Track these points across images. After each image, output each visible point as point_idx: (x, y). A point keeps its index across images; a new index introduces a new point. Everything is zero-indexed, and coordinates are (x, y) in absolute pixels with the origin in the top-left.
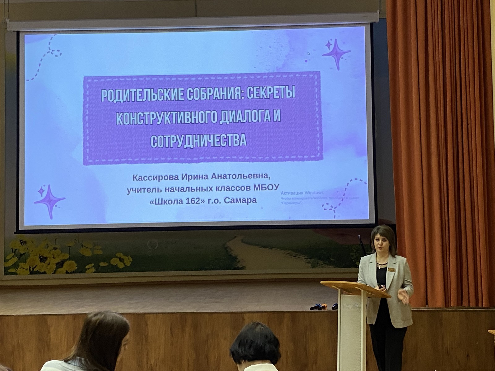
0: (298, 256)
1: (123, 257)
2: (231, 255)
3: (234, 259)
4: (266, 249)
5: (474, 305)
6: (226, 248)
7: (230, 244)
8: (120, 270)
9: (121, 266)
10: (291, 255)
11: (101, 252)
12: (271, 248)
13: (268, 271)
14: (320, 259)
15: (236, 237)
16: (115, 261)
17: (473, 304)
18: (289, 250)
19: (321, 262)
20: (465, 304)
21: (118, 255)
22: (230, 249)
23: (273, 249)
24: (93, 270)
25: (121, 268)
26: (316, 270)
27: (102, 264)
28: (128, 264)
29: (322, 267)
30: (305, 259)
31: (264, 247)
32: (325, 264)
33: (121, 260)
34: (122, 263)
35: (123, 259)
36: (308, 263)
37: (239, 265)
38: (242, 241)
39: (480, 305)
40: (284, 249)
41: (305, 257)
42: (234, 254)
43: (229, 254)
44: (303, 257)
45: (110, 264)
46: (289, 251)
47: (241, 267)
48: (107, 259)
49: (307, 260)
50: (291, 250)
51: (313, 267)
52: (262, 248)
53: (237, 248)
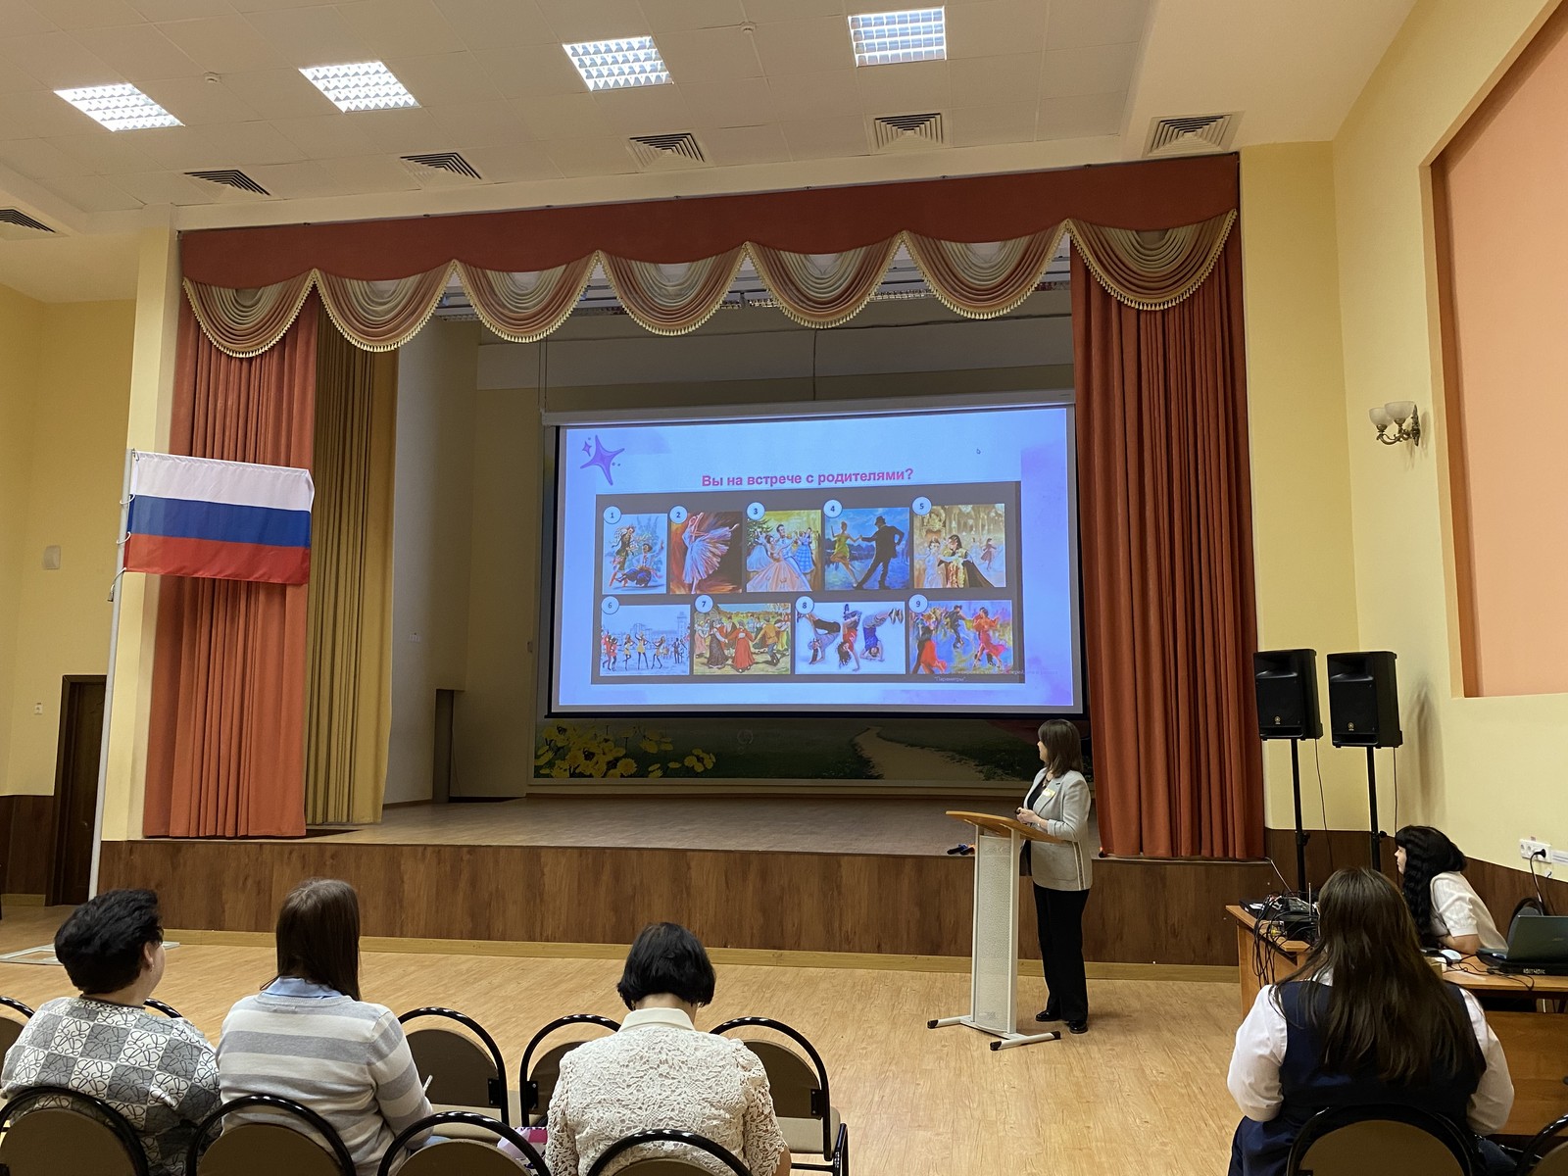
0: (964, 761)
1: (702, 755)
2: (861, 757)
3: (866, 763)
4: (914, 748)
5: (1221, 855)
6: (853, 746)
7: (859, 739)
8: (697, 775)
9: (699, 768)
10: (953, 758)
11: (669, 747)
12: (923, 747)
13: (917, 783)
14: (1002, 767)
15: (869, 729)
16: (690, 761)
17: (1218, 852)
18: (950, 750)
19: (1000, 772)
20: (1205, 852)
21: (695, 752)
22: (860, 747)
23: (925, 749)
24: (659, 773)
25: (699, 771)
26: (992, 783)
27: (672, 765)
28: (710, 766)
29: (1002, 780)
30: (976, 765)
31: (912, 746)
32: (1006, 774)
33: (700, 760)
34: (700, 764)
35: (703, 758)
36: (981, 772)
38: (879, 735)
39: (1231, 855)
40: (940, 748)
41: (977, 763)
42: (866, 754)
43: (859, 754)
44: (972, 763)
45: (683, 765)
46: (950, 754)
47: (877, 775)
48: (680, 758)
49: (980, 768)
50: (954, 751)
51: (988, 779)
52: (909, 748)
53: (871, 746)
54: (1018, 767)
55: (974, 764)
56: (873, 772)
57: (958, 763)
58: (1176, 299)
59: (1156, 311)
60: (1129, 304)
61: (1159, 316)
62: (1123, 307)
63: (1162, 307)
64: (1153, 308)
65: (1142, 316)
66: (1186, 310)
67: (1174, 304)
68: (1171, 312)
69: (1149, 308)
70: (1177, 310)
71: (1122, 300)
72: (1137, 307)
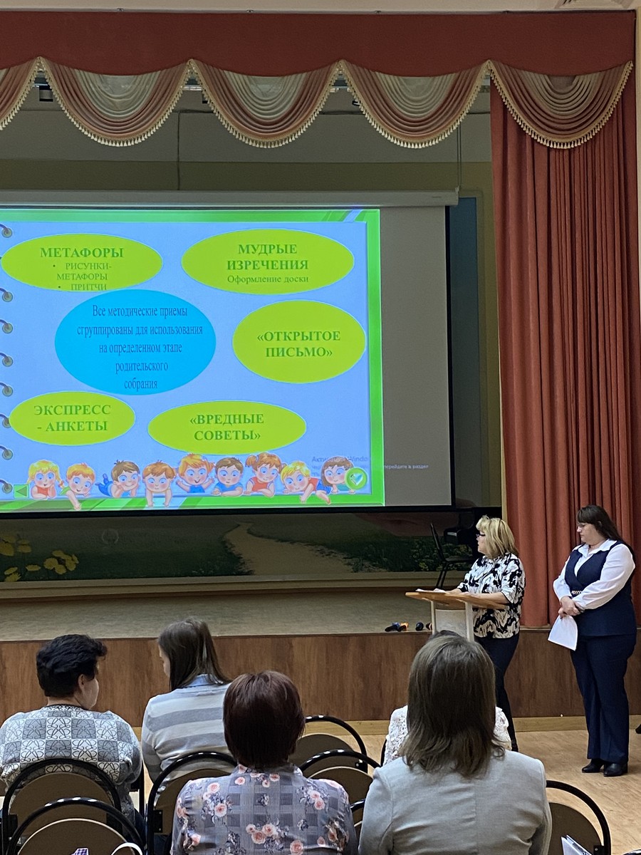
0: (333, 554)
1: (63, 557)
2: (231, 553)
3: (237, 559)
4: (285, 544)
6: (224, 543)
7: (228, 536)
8: (59, 577)
9: (61, 570)
10: (322, 552)
11: (27, 550)
12: (293, 542)
13: (287, 578)
14: (367, 558)
15: (239, 525)
16: (50, 564)
18: (319, 545)
19: (367, 563)
21: (56, 554)
22: (231, 544)
23: (296, 544)
24: (17, 577)
25: (61, 573)
26: (360, 575)
27: (30, 568)
28: (72, 568)
29: (370, 571)
30: (345, 558)
31: (283, 541)
32: (374, 565)
33: (61, 562)
34: (62, 566)
35: (64, 560)
36: (349, 564)
37: (244, 568)
38: (249, 532)
40: (312, 543)
41: (345, 556)
42: (236, 551)
43: (229, 551)
44: (341, 556)
45: (43, 567)
46: (320, 547)
47: (246, 571)
48: (38, 560)
49: (348, 560)
50: (324, 545)
51: (356, 571)
52: (279, 543)
53: (243, 544)
54: (384, 559)
55: (342, 557)
57: (328, 557)
58: (581, 139)
59: (564, 150)
60: (541, 142)
61: (566, 153)
62: (536, 144)
63: (569, 147)
64: (562, 147)
65: (552, 154)
66: (589, 148)
67: (579, 144)
68: (577, 152)
69: (558, 147)
70: (581, 149)
71: (536, 138)
72: (548, 145)
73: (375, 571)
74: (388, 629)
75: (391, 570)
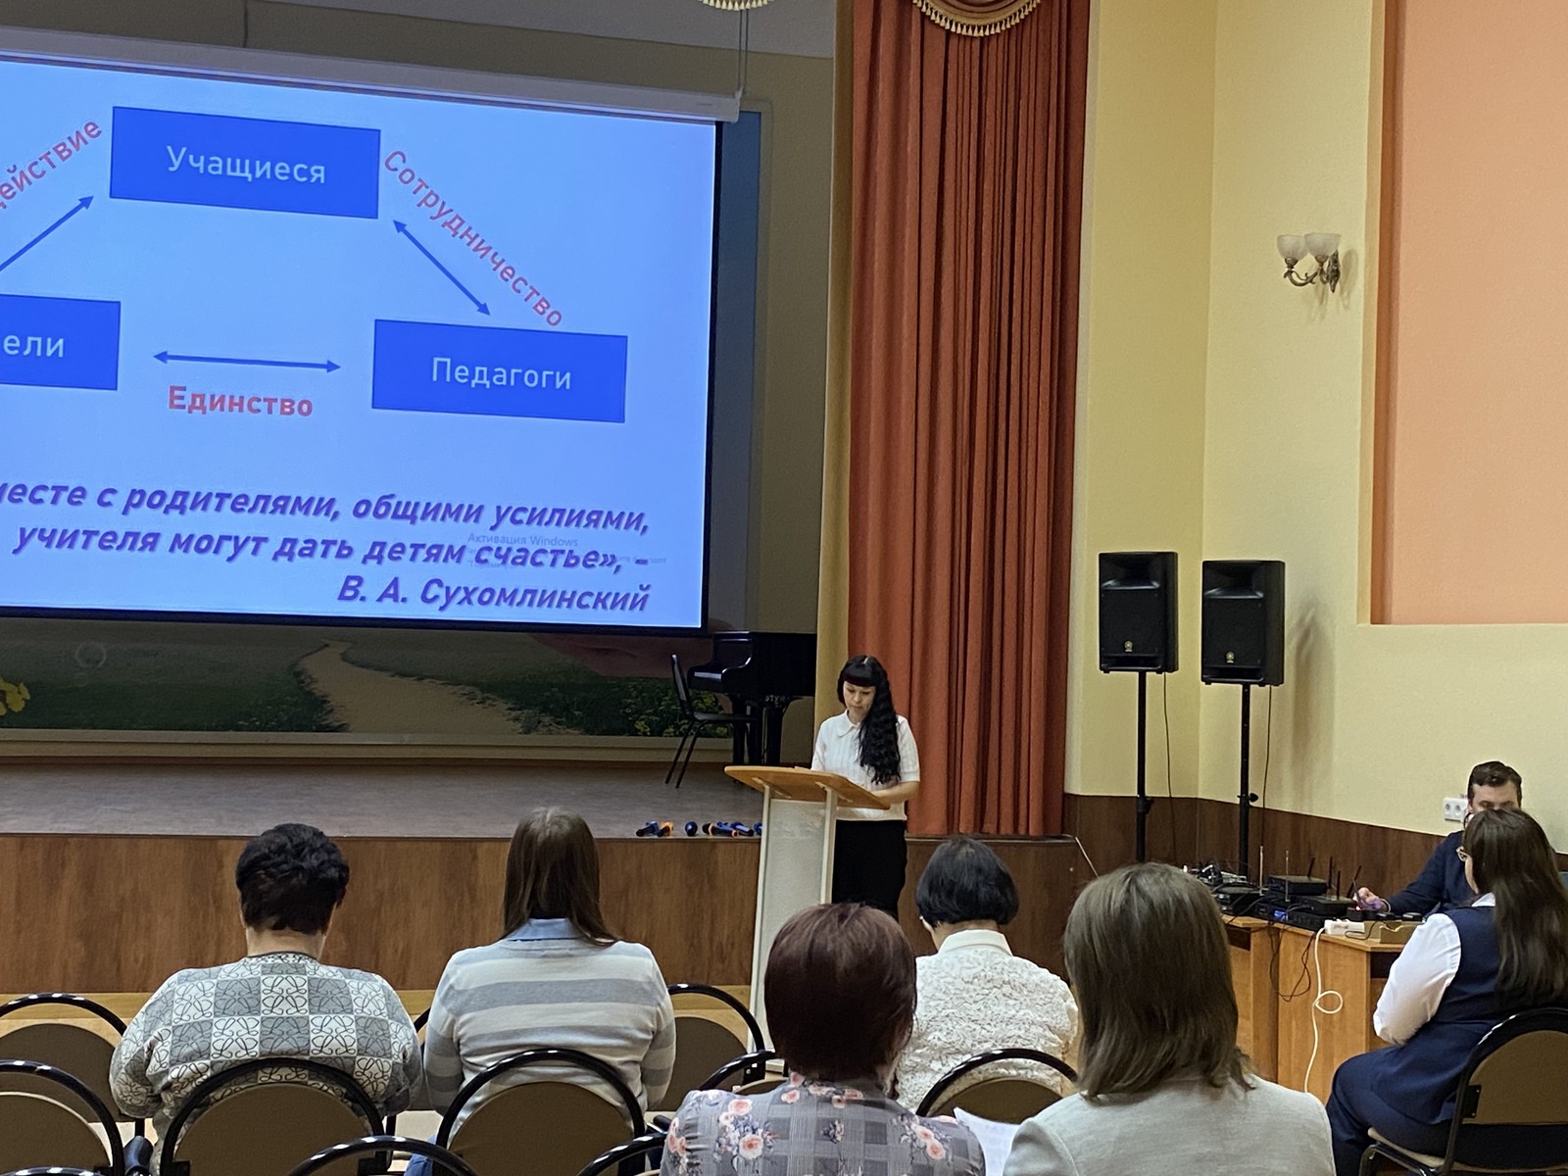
0: (490, 701)
1: (3, 685)
2: (310, 693)
3: (319, 703)
4: (406, 680)
6: (297, 674)
7: (308, 663)
10: (471, 697)
12: (421, 678)
13: (407, 739)
14: (545, 710)
15: (327, 646)
18: (468, 684)
19: (547, 719)
22: (310, 677)
23: (426, 681)
26: (533, 738)
28: (18, 706)
29: (550, 732)
30: (510, 709)
31: (403, 675)
32: (558, 723)
35: (3, 692)
36: (516, 719)
37: (330, 720)
38: (344, 657)
40: (453, 681)
41: (510, 705)
42: (319, 689)
43: (307, 689)
44: (502, 705)
46: (468, 689)
47: (337, 724)
49: (514, 714)
50: (474, 684)
51: (528, 731)
52: (397, 678)
53: (328, 674)
54: (577, 713)
55: (507, 706)
56: (331, 720)
57: (480, 706)
58: (1001, 23)
59: (972, 38)
60: (938, 21)
61: (976, 44)
62: (927, 22)
63: (981, 33)
64: (970, 33)
65: (953, 41)
66: (1013, 39)
67: (998, 31)
68: (993, 42)
69: (964, 32)
70: (1001, 38)
71: (928, 13)
72: (948, 27)
73: (559, 733)
74: (641, 833)
75: (589, 731)
